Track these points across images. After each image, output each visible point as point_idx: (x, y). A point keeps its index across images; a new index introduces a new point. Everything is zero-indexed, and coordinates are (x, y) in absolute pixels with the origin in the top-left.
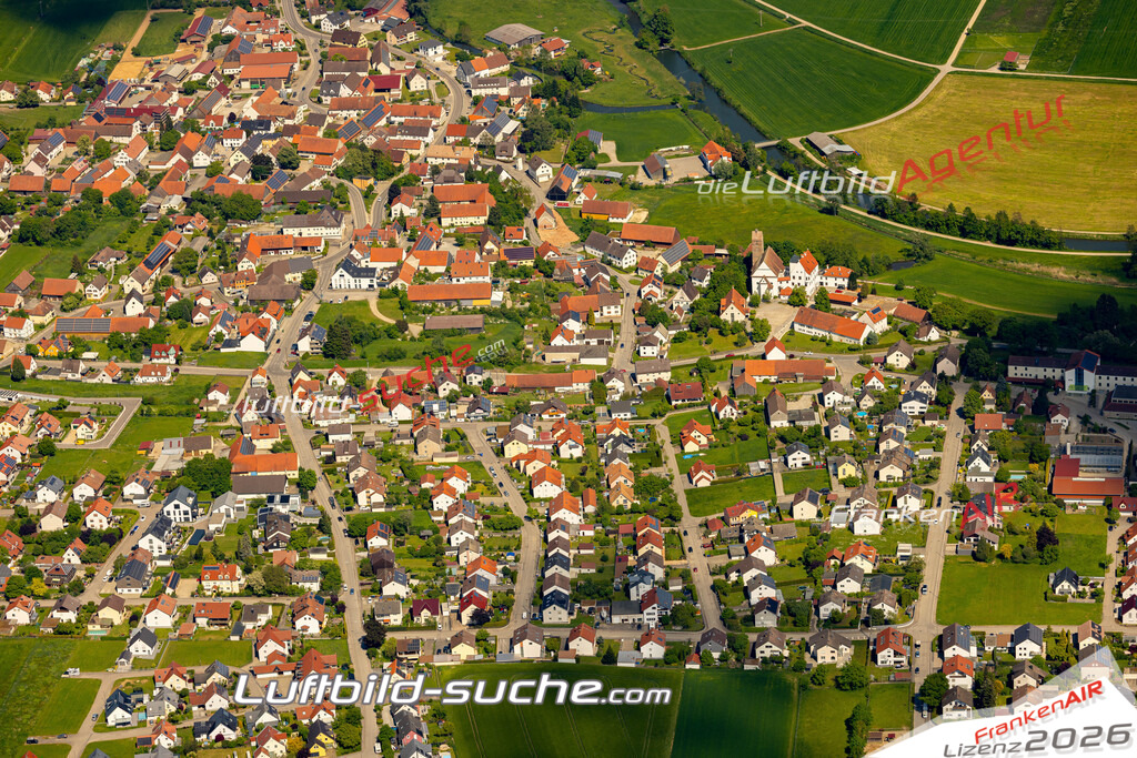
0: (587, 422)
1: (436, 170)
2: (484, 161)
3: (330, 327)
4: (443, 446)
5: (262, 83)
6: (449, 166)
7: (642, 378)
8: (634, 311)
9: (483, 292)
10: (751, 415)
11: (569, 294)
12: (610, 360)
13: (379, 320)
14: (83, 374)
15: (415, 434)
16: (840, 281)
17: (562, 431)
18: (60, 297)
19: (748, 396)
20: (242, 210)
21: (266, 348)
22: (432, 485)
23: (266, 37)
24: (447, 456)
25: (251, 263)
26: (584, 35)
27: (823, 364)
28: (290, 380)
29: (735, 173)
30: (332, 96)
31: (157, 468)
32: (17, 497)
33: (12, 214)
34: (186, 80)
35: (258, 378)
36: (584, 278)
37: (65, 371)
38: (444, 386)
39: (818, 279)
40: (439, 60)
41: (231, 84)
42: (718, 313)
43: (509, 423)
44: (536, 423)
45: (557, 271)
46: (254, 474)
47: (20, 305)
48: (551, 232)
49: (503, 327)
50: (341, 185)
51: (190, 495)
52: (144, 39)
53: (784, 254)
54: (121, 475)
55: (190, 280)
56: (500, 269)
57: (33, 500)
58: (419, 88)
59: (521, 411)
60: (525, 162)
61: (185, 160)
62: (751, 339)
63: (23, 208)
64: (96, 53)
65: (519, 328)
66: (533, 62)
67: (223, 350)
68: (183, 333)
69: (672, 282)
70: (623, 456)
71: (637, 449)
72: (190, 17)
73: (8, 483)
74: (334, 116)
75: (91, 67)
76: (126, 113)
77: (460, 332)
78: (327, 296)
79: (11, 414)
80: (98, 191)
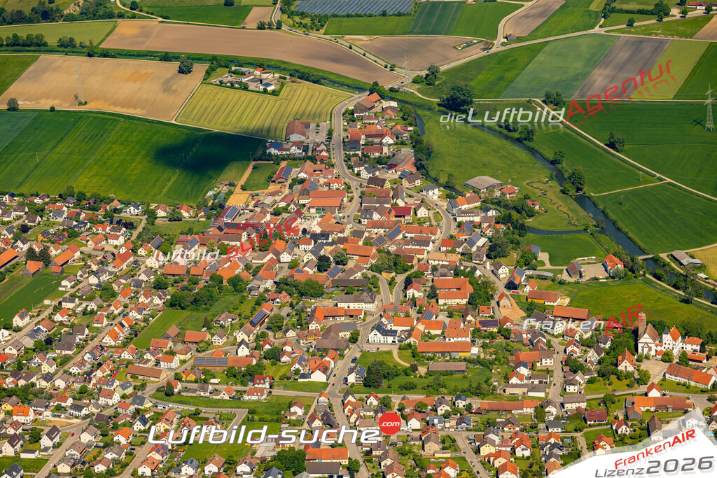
0: (533, 434)
1: (435, 269)
2: (465, 263)
3: (369, 367)
4: (441, 446)
5: (323, 210)
6: (443, 266)
7: (568, 406)
8: (562, 362)
9: (466, 347)
10: (638, 432)
11: (520, 350)
12: (547, 394)
13: (399, 363)
14: (211, 393)
15: (423, 438)
16: (695, 347)
17: (517, 439)
18: (196, 343)
19: (636, 420)
20: (312, 291)
21: (327, 379)
22: (434, 472)
23: (326, 180)
24: (443, 453)
25: (317, 325)
26: (528, 184)
27: (685, 401)
28: (342, 401)
29: (626, 275)
30: (368, 219)
31: (258, 455)
32: (168, 471)
33: (166, 289)
34: (275, 207)
35: (322, 399)
36: (530, 340)
37: (199, 391)
38: (441, 407)
39: (681, 345)
40: (435, 198)
41: (304, 210)
42: (616, 365)
43: (483, 433)
44: (500, 434)
45: (512, 335)
46: (320, 461)
47: (171, 347)
48: (508, 309)
49: (478, 370)
50: (375, 276)
51: (279, 473)
52: (248, 179)
53: (660, 329)
54: (235, 459)
55: (279, 334)
56: (476, 333)
57: (179, 473)
58: (423, 216)
59: (490, 425)
60: (491, 265)
61: (275, 258)
62: (638, 383)
63: (173, 286)
64: (218, 188)
65: (489, 372)
66: (496, 201)
67: (299, 380)
68: (274, 368)
69: (586, 344)
70: (557, 457)
71: (565, 452)
72: (277, 167)
73: (163, 461)
74: (369, 232)
75: (215, 197)
76: (237, 226)
77: (451, 373)
78: (366, 347)
79: (165, 417)
80: (220, 276)
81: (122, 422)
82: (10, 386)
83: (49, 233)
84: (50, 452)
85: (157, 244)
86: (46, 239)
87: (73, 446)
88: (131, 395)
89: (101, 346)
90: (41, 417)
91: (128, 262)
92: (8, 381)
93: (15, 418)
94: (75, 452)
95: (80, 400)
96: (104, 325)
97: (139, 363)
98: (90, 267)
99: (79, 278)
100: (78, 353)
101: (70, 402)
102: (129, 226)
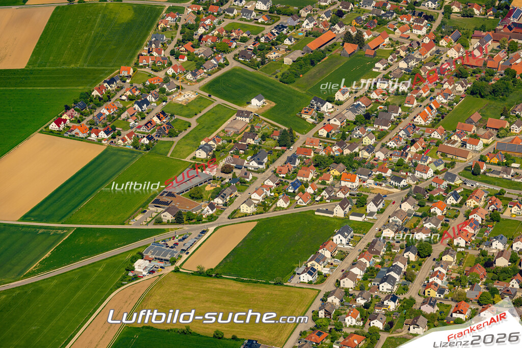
18: (496, 129)
32: (480, 244)
33: (466, 78)
37: (502, 173)
47: (474, 131)
57: (490, 246)
63: (472, 75)
73: (475, 235)
79: (475, 195)
80: (514, 70)
81: (436, 195)
82: (336, 154)
83: (361, 20)
84: (374, 217)
85: (456, 37)
86: (359, 25)
87: (395, 213)
88: (443, 171)
89: (413, 124)
90: (365, 184)
91: (431, 51)
92: (334, 148)
93: (343, 184)
94: (398, 219)
95: (398, 171)
96: (414, 106)
97: (448, 143)
98: (398, 52)
99: (389, 62)
100: (393, 129)
101: (389, 172)
102: (430, 18)
